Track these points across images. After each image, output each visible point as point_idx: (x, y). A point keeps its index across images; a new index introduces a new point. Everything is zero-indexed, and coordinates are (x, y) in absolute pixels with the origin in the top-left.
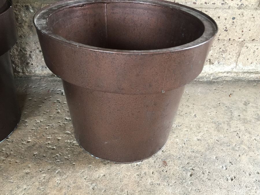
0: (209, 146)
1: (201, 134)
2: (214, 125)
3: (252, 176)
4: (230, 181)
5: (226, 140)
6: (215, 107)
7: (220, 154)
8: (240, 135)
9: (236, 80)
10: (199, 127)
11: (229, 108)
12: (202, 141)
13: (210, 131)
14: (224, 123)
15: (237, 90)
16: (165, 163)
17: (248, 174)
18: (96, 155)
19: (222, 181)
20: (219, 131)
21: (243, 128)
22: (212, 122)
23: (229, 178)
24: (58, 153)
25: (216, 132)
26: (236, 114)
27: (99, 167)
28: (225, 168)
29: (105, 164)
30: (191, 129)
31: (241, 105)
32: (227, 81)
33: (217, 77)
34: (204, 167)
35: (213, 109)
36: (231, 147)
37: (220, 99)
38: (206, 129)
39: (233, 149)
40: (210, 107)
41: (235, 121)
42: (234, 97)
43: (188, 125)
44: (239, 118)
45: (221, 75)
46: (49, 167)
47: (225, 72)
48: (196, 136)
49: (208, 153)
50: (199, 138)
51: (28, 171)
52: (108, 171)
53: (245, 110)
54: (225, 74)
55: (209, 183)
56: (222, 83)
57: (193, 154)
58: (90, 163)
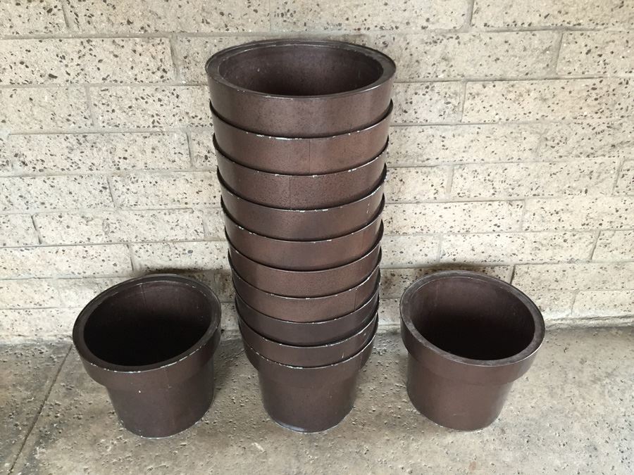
0: (543, 413)
1: (535, 400)
2: (547, 390)
3: (582, 441)
4: (562, 446)
5: (559, 406)
6: (547, 368)
7: (555, 422)
8: (574, 401)
9: (572, 327)
10: (532, 392)
11: (564, 368)
12: (537, 408)
13: (544, 397)
14: (558, 386)
15: (573, 342)
16: (503, 431)
17: (578, 440)
18: (440, 424)
19: (555, 447)
20: (552, 397)
21: (577, 393)
22: (545, 387)
23: (562, 444)
24: (405, 421)
25: (550, 398)
26: (570, 375)
27: (446, 435)
28: (558, 435)
29: (450, 432)
30: (524, 395)
31: (577, 363)
32: (562, 329)
33: (550, 325)
34: (539, 434)
35: (546, 370)
36: (564, 415)
37: (554, 356)
38: (540, 395)
39: (566, 416)
40: (543, 367)
41: (570, 385)
42: (569, 353)
43: (521, 391)
44: (573, 380)
45: (554, 322)
46: (403, 435)
47: (558, 319)
48: (530, 403)
49: (542, 420)
50: (533, 405)
51: (387, 438)
52: (454, 439)
53: (580, 370)
54: (559, 322)
55: (544, 448)
56: (556, 332)
57: (528, 422)
58: (437, 431)
